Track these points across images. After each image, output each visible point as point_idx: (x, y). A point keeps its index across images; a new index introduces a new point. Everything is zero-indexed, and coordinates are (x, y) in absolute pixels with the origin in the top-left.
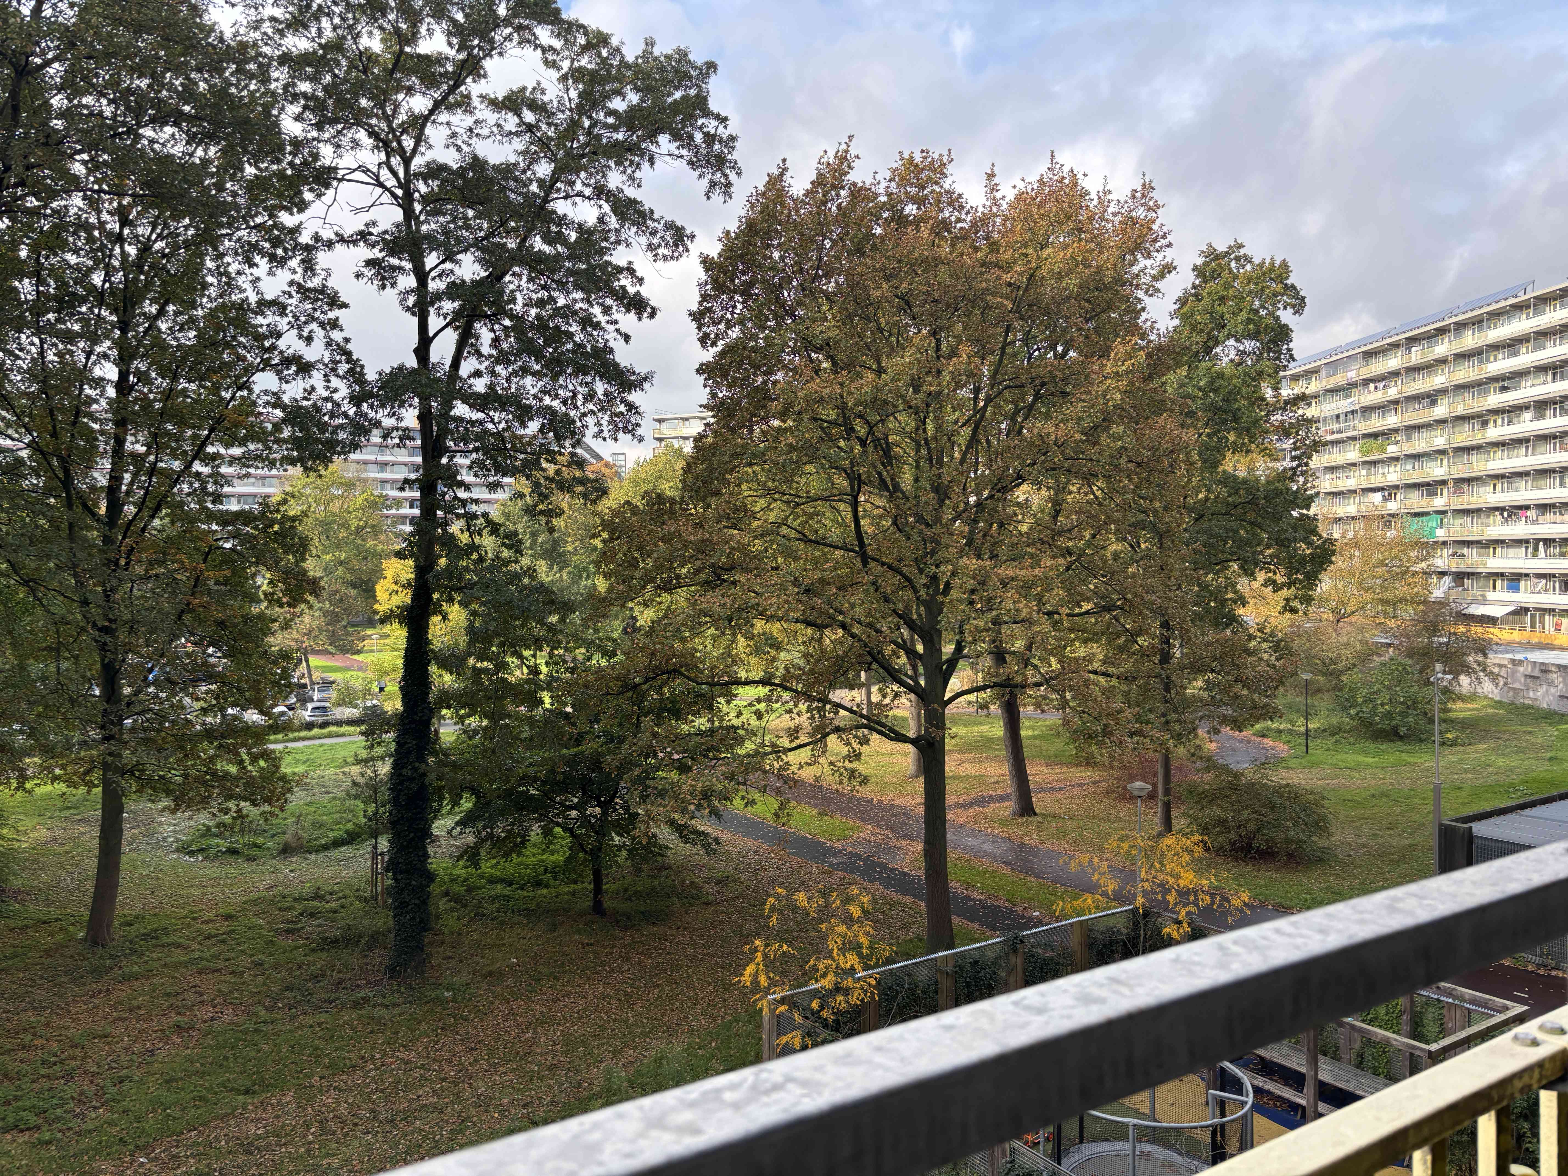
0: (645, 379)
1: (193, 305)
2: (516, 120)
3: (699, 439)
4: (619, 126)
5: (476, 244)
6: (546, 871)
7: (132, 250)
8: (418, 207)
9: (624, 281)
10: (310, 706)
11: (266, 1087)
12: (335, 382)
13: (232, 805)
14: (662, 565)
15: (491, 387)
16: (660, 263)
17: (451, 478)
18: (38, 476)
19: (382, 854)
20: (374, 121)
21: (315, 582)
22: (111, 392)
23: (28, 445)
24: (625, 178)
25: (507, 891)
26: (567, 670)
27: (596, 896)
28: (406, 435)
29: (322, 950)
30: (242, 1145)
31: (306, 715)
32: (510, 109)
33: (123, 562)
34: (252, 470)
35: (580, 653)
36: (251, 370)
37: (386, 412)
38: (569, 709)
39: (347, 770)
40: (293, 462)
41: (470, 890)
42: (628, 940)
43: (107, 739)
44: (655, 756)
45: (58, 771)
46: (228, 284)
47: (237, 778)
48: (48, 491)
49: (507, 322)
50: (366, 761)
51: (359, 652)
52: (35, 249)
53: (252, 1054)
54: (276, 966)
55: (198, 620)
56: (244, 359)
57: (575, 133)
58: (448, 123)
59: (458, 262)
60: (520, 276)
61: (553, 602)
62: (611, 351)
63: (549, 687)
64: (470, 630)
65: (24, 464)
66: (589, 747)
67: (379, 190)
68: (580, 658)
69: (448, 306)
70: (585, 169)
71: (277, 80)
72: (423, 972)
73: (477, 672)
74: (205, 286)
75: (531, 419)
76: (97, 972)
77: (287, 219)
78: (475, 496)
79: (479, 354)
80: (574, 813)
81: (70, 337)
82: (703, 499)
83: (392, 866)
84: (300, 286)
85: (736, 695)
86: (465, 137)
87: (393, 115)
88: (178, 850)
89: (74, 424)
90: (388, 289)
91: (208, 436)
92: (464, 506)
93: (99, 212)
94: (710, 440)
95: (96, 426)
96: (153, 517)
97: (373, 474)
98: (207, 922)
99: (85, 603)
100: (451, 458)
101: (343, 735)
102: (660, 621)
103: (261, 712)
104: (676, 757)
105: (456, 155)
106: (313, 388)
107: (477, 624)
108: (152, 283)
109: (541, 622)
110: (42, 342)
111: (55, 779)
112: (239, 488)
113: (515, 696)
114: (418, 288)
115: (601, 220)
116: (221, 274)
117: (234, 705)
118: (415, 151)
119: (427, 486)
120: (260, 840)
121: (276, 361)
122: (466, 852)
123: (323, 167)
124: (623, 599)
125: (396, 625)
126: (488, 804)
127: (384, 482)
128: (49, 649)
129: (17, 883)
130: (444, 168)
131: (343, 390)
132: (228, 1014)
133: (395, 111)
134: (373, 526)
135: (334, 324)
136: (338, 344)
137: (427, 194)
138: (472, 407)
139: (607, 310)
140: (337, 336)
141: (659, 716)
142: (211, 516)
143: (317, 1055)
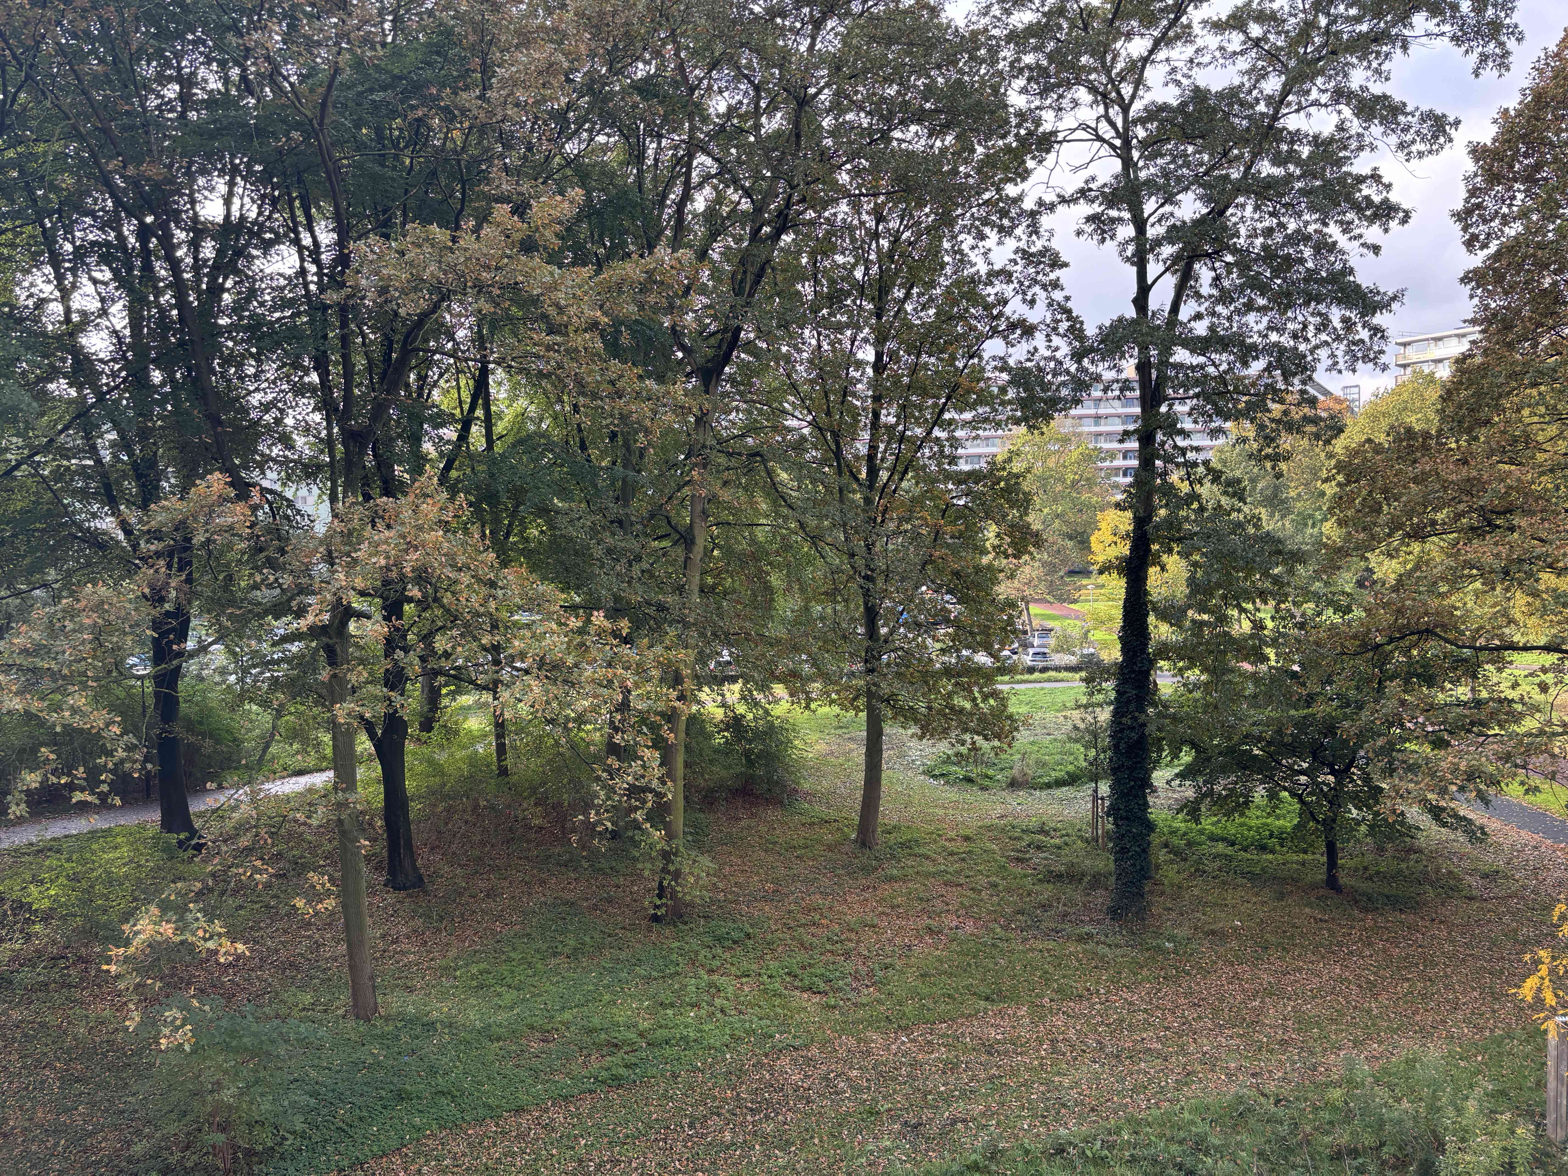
0: (1394, 298)
1: (932, 284)
2: (1242, 37)
3: (1461, 361)
4: (1364, 16)
5: (1197, 180)
6: (1271, 836)
7: (885, 243)
8: (1136, 154)
9: (1368, 190)
10: (1031, 651)
11: (1003, 998)
12: (1056, 341)
13: (967, 737)
14: (1413, 510)
15: (1212, 328)
16: (1414, 162)
17: (1171, 427)
18: (817, 449)
19: (1102, 799)
20: (1093, 77)
21: (1037, 534)
22: (870, 371)
23: (810, 423)
24: (1370, 73)
25: (1229, 851)
26: (1295, 625)
27: (1330, 869)
28: (1126, 385)
29: (1048, 882)
30: (984, 1045)
31: (1027, 659)
32: (1234, 28)
33: (879, 520)
34: (980, 432)
35: (1309, 607)
36: (982, 338)
37: (1106, 364)
38: (1296, 668)
39: (1068, 713)
40: (1017, 422)
41: (1190, 844)
42: (1369, 923)
43: (871, 671)
44: (1402, 726)
45: (834, 696)
46: (961, 261)
47: (971, 714)
48: (823, 462)
49: (1229, 258)
50: (1086, 707)
51: (1075, 601)
52: (813, 255)
53: (991, 966)
54: (1008, 890)
55: (939, 571)
56: (975, 329)
57: (1308, 35)
58: (1167, 60)
59: (1177, 204)
60: (1243, 206)
61: (1280, 552)
62: (1351, 271)
63: (1274, 643)
64: (1191, 581)
65: (806, 440)
66: (1320, 709)
67: (1097, 144)
68: (1310, 612)
69: (1167, 250)
70: (1321, 72)
71: (1004, 59)
72: (1143, 919)
73: (1199, 625)
74: (943, 266)
75: (1256, 358)
76: (867, 870)
77: (1011, 190)
78: (1195, 443)
79: (1198, 296)
80: (1303, 779)
81: (839, 328)
82: (1469, 431)
83: (1113, 811)
84: (1024, 252)
85: (1511, 663)
86: (1185, 70)
87: (1112, 67)
88: (924, 773)
89: (843, 402)
90: (1108, 242)
91: (945, 404)
92: (1184, 455)
93: (859, 214)
94: (1478, 360)
95: (858, 403)
96: (901, 479)
97: (1089, 427)
98: (951, 840)
99: (852, 555)
100: (1171, 406)
101: (1062, 680)
102: (1410, 574)
103: (991, 655)
104: (1430, 729)
105: (1177, 91)
106: (1036, 349)
107: (1198, 575)
108: (901, 270)
109: (1266, 574)
110: (819, 334)
111: (832, 702)
112: (972, 449)
113: (1238, 651)
114: (1137, 237)
115: (1340, 128)
116: (955, 252)
117: (968, 647)
118: (1133, 97)
119: (1146, 438)
120: (991, 772)
121: (1003, 327)
122: (1185, 806)
123: (1044, 133)
124: (1363, 549)
125: (1115, 575)
126: (1208, 759)
127: (1099, 434)
128: (826, 593)
129: (806, 786)
130: (1164, 107)
131: (1064, 349)
132: (970, 927)
133: (1114, 60)
134: (1088, 479)
135: (1056, 285)
136: (1059, 304)
137: (1145, 139)
138: (1193, 351)
139: (1346, 227)
140: (1058, 295)
141: (1407, 682)
142: (948, 476)
143: (1047, 979)
